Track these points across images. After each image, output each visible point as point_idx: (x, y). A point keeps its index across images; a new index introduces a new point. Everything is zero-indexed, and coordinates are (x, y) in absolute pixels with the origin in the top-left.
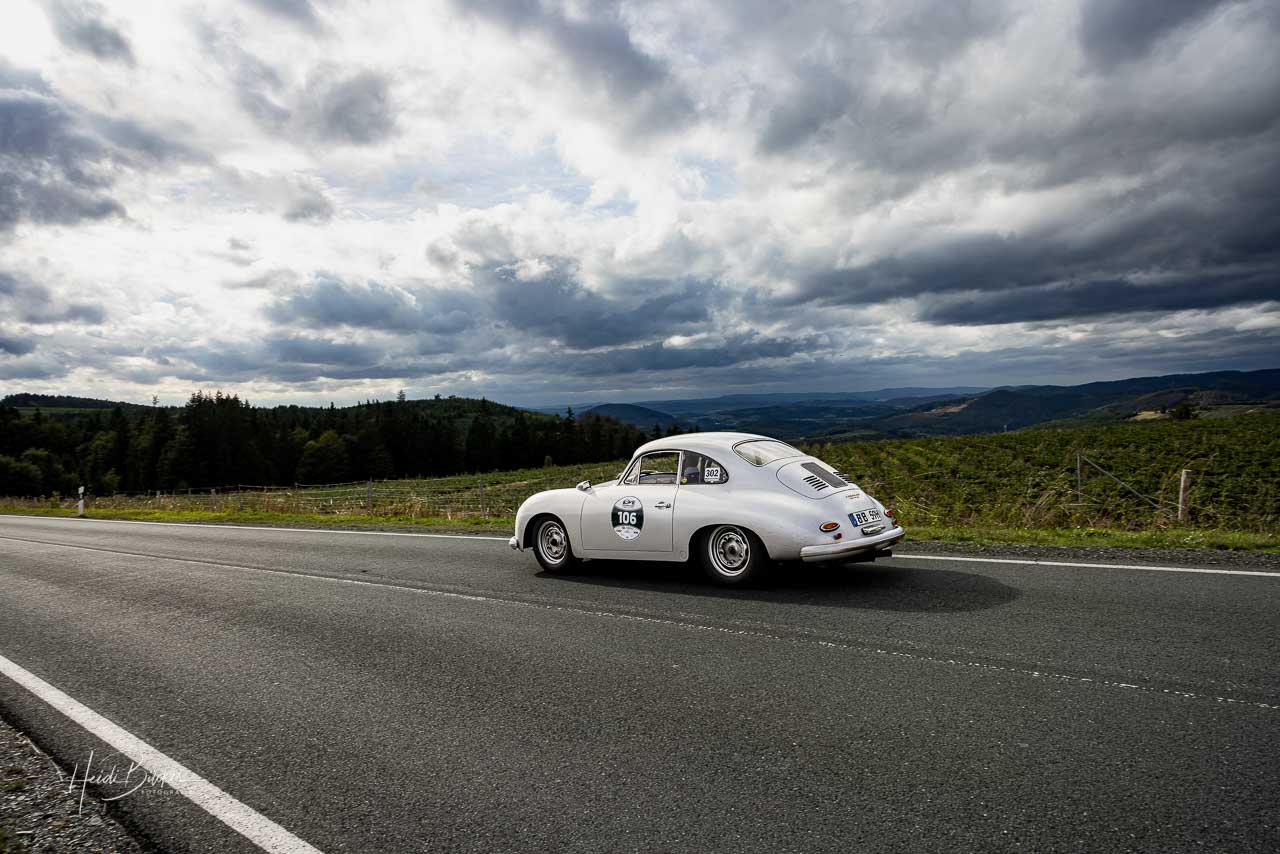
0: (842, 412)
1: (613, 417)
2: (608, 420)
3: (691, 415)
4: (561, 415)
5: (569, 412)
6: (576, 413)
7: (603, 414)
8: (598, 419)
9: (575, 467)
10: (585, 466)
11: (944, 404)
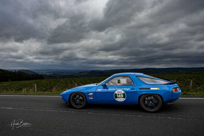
0: (67, 73)
1: (24, 72)
2: (23, 72)
3: (40, 72)
4: (13, 71)
5: (15, 71)
6: (16, 71)
7: (22, 71)
8: (21, 72)
9: (17, 82)
10: (19, 81)
11: (84, 72)
